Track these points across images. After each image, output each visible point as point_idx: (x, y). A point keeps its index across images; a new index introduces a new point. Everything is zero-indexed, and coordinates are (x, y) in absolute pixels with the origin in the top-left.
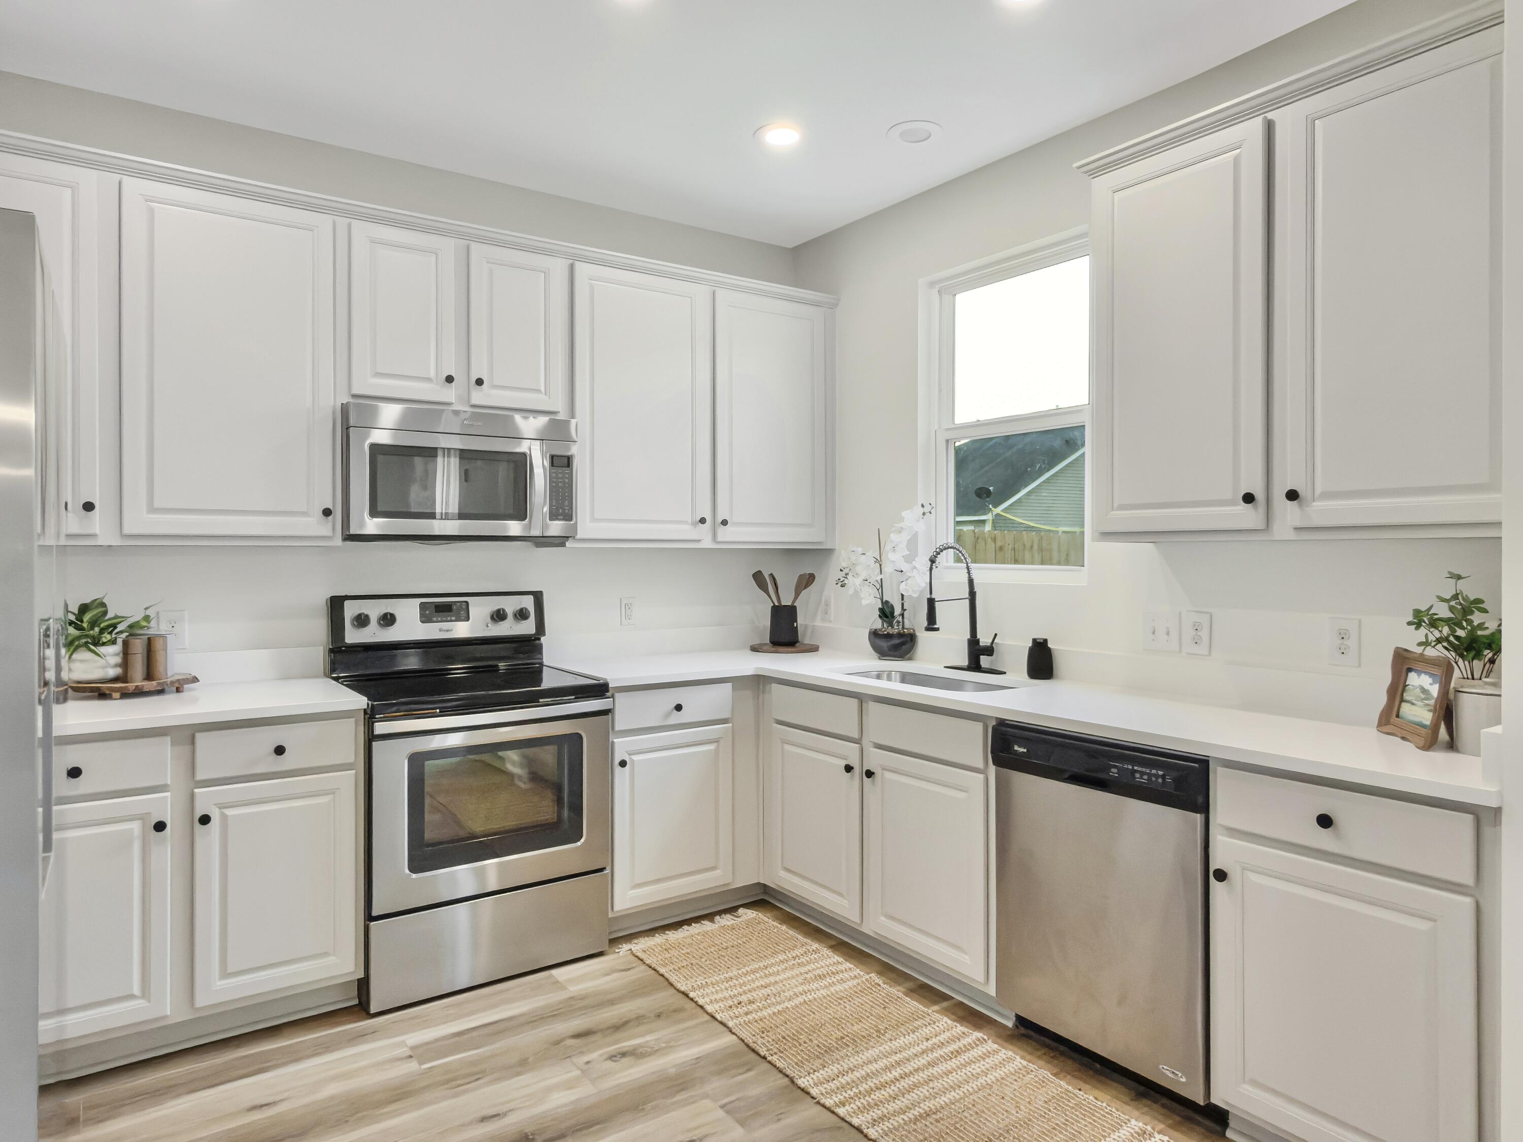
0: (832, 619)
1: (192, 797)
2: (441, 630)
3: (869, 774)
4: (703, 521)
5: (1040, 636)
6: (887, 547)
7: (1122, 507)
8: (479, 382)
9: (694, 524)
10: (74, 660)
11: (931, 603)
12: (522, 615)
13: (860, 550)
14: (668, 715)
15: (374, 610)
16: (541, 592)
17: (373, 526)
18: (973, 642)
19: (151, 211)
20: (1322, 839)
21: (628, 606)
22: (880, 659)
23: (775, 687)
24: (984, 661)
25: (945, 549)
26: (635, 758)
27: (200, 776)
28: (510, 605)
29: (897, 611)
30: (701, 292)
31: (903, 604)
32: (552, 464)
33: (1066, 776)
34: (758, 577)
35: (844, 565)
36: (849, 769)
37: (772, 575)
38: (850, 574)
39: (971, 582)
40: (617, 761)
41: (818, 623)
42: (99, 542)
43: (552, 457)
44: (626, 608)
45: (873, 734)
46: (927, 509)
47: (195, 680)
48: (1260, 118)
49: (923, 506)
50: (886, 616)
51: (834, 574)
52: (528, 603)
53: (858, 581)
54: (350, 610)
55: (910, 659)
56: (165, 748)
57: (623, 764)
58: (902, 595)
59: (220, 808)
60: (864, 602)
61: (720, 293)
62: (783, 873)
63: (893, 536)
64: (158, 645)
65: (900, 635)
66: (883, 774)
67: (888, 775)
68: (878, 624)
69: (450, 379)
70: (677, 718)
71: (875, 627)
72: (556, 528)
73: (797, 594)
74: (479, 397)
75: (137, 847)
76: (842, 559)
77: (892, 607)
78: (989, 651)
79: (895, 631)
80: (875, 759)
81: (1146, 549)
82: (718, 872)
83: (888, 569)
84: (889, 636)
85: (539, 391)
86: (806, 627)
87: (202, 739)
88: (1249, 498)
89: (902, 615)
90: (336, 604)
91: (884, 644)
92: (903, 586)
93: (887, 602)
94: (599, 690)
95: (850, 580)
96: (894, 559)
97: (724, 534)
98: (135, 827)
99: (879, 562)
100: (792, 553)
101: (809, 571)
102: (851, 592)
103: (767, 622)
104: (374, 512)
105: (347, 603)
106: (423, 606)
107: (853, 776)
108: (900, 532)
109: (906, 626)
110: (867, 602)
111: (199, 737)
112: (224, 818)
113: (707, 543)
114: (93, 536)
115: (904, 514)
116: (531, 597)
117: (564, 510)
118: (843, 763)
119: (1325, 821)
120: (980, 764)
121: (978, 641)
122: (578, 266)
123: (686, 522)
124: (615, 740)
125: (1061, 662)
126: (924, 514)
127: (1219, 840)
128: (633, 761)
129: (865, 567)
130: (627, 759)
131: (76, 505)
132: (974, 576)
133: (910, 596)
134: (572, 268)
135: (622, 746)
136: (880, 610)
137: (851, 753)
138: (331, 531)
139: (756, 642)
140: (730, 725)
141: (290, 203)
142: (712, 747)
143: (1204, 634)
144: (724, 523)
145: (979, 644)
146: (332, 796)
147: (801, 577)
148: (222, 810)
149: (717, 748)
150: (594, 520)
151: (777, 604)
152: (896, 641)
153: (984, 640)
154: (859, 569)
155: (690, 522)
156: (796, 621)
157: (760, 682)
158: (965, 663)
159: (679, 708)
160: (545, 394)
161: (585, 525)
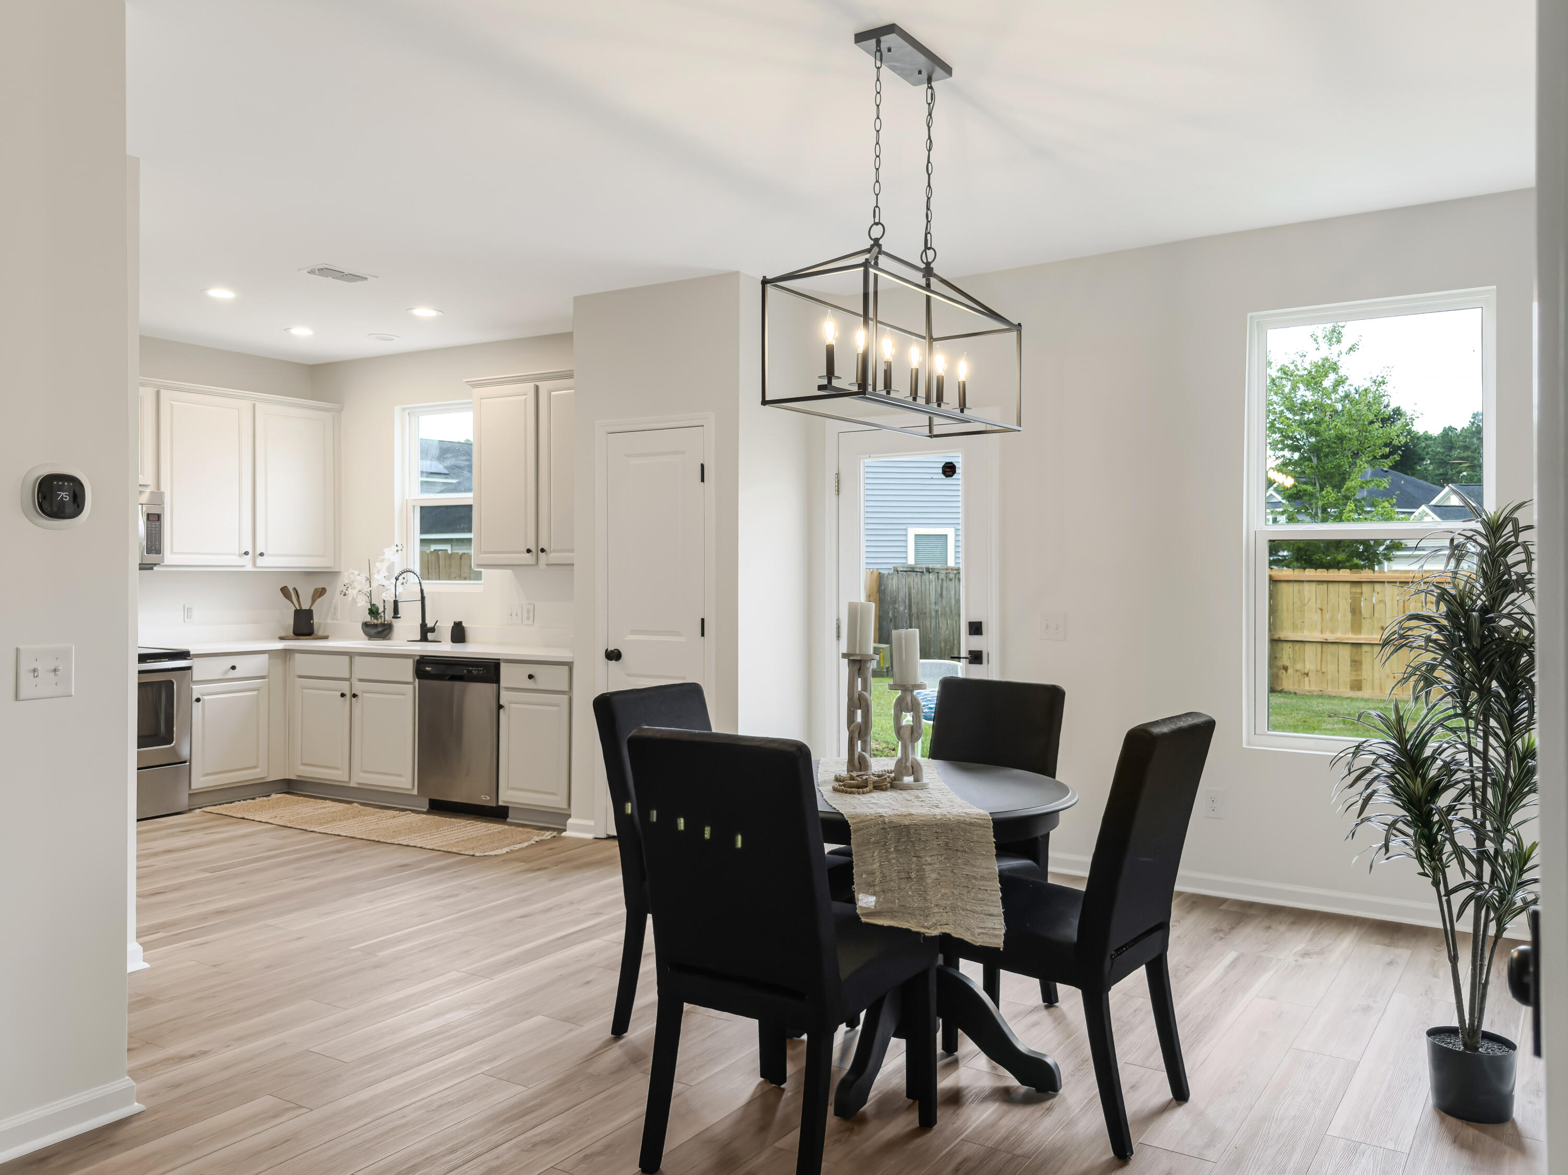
0: (339, 618)
3: (355, 696)
4: (246, 553)
5: (458, 620)
6: (374, 571)
7: (486, 553)
9: (240, 555)
11: (396, 602)
13: (357, 572)
14: (226, 672)
18: (423, 625)
20: (530, 684)
21: (189, 610)
22: (369, 640)
23: (297, 656)
24: (430, 636)
25: (407, 571)
26: (205, 697)
29: (381, 610)
30: (246, 405)
31: (384, 606)
32: (148, 519)
33: (447, 678)
34: (285, 591)
35: (346, 582)
36: (343, 695)
37: (295, 589)
38: (350, 588)
39: (422, 591)
40: (194, 698)
41: (329, 621)
43: (148, 515)
44: (188, 612)
45: (357, 674)
46: (399, 548)
48: (533, 384)
49: (397, 546)
50: (373, 613)
51: (340, 587)
53: (355, 592)
55: (389, 639)
57: (198, 700)
58: (384, 601)
60: (359, 605)
61: (258, 405)
62: (302, 768)
63: (378, 564)
65: (383, 625)
66: (362, 696)
67: (365, 695)
68: (368, 618)
70: (233, 674)
71: (365, 621)
72: (152, 559)
73: (313, 601)
76: (345, 578)
77: (378, 609)
78: (432, 630)
79: (379, 621)
80: (358, 687)
81: (508, 572)
82: (258, 770)
83: (374, 584)
84: (375, 626)
86: (320, 624)
88: (529, 551)
89: (384, 612)
91: (373, 631)
92: (384, 594)
93: (374, 605)
94: (184, 655)
95: (350, 591)
96: (378, 578)
97: (261, 562)
99: (369, 580)
100: (310, 574)
101: (321, 586)
102: (350, 598)
103: (291, 621)
107: (345, 699)
108: (382, 561)
109: (386, 619)
110: (361, 604)
113: (249, 568)
115: (385, 550)
117: (155, 547)
118: (339, 693)
119: (531, 677)
120: (411, 680)
121: (426, 625)
122: (163, 392)
123: (235, 554)
124: (193, 687)
125: (470, 635)
126: (397, 551)
127: (503, 693)
128: (204, 699)
129: (360, 582)
130: (200, 697)
132: (424, 588)
133: (389, 601)
134: (158, 393)
135: (197, 691)
136: (369, 609)
137: (345, 687)
139: (283, 634)
140: (267, 680)
142: (255, 693)
143: (531, 614)
144: (262, 554)
147: (316, 590)
149: (259, 693)
150: (172, 552)
151: (298, 608)
152: (380, 629)
153: (430, 624)
154: (355, 584)
155: (237, 553)
156: (313, 620)
157: (287, 653)
158: (419, 638)
159: (233, 668)
160: (142, 474)
161: (168, 557)
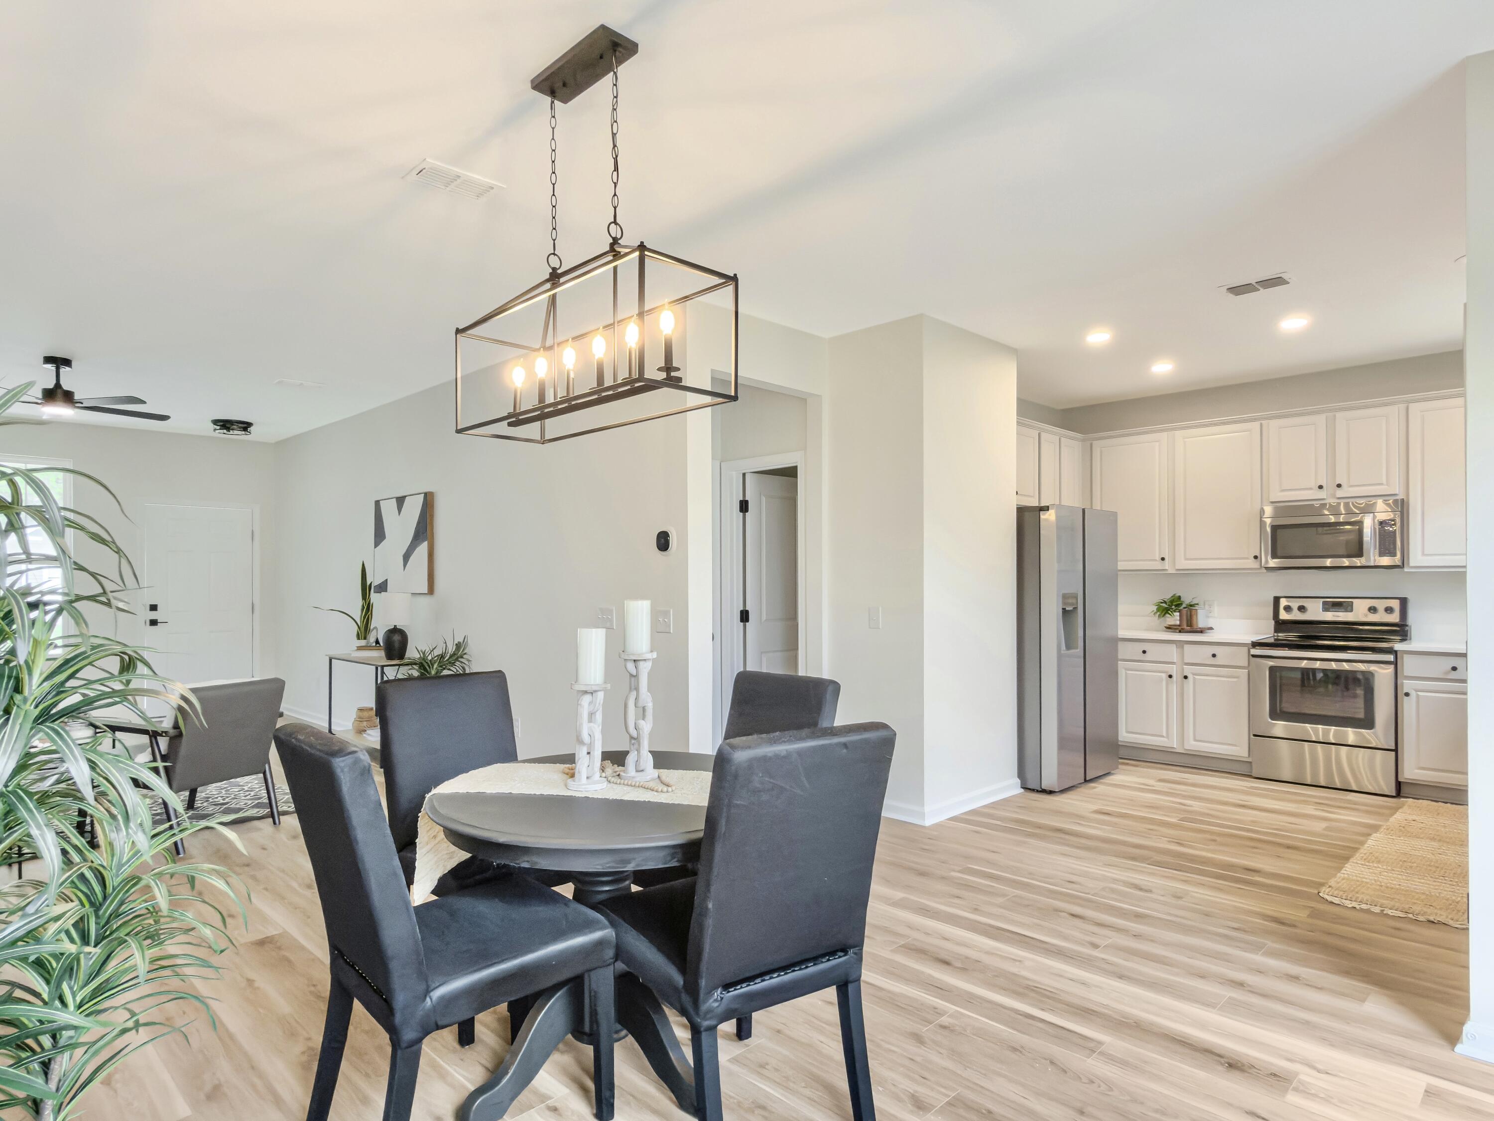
1: (1183, 669)
2: (1334, 616)
8: (1339, 486)
10: (1166, 617)
12: (1390, 610)
14: (1447, 673)
15: (1295, 604)
16: (1406, 599)
17: (1273, 563)
19: (1185, 443)
26: (1420, 693)
27: (1185, 661)
28: (1381, 605)
32: (1381, 525)
40: (1402, 692)
42: (1169, 572)
43: (1381, 522)
47: (1211, 628)
52: (1395, 604)
54: (1283, 602)
56: (1173, 647)
57: (1407, 694)
59: (1193, 675)
64: (1195, 613)
69: (1321, 487)
70: (1454, 675)
72: (1384, 561)
74: (1340, 493)
75: (1164, 683)
85: (1382, 484)
90: (1277, 600)
94: (1388, 650)
98: (1164, 675)
104: (1274, 556)
105: (1281, 599)
106: (1324, 603)
111: (1185, 646)
112: (1194, 679)
114: (1166, 570)
116: (1398, 601)
117: (1392, 550)
122: (1412, 406)
124: (1403, 681)
130: (1411, 692)
131: (1158, 558)
134: (1407, 408)
135: (1408, 685)
138: (1260, 566)
141: (1235, 422)
146: (1238, 679)
159: (1454, 669)
160: (1387, 485)
161: (1417, 558)
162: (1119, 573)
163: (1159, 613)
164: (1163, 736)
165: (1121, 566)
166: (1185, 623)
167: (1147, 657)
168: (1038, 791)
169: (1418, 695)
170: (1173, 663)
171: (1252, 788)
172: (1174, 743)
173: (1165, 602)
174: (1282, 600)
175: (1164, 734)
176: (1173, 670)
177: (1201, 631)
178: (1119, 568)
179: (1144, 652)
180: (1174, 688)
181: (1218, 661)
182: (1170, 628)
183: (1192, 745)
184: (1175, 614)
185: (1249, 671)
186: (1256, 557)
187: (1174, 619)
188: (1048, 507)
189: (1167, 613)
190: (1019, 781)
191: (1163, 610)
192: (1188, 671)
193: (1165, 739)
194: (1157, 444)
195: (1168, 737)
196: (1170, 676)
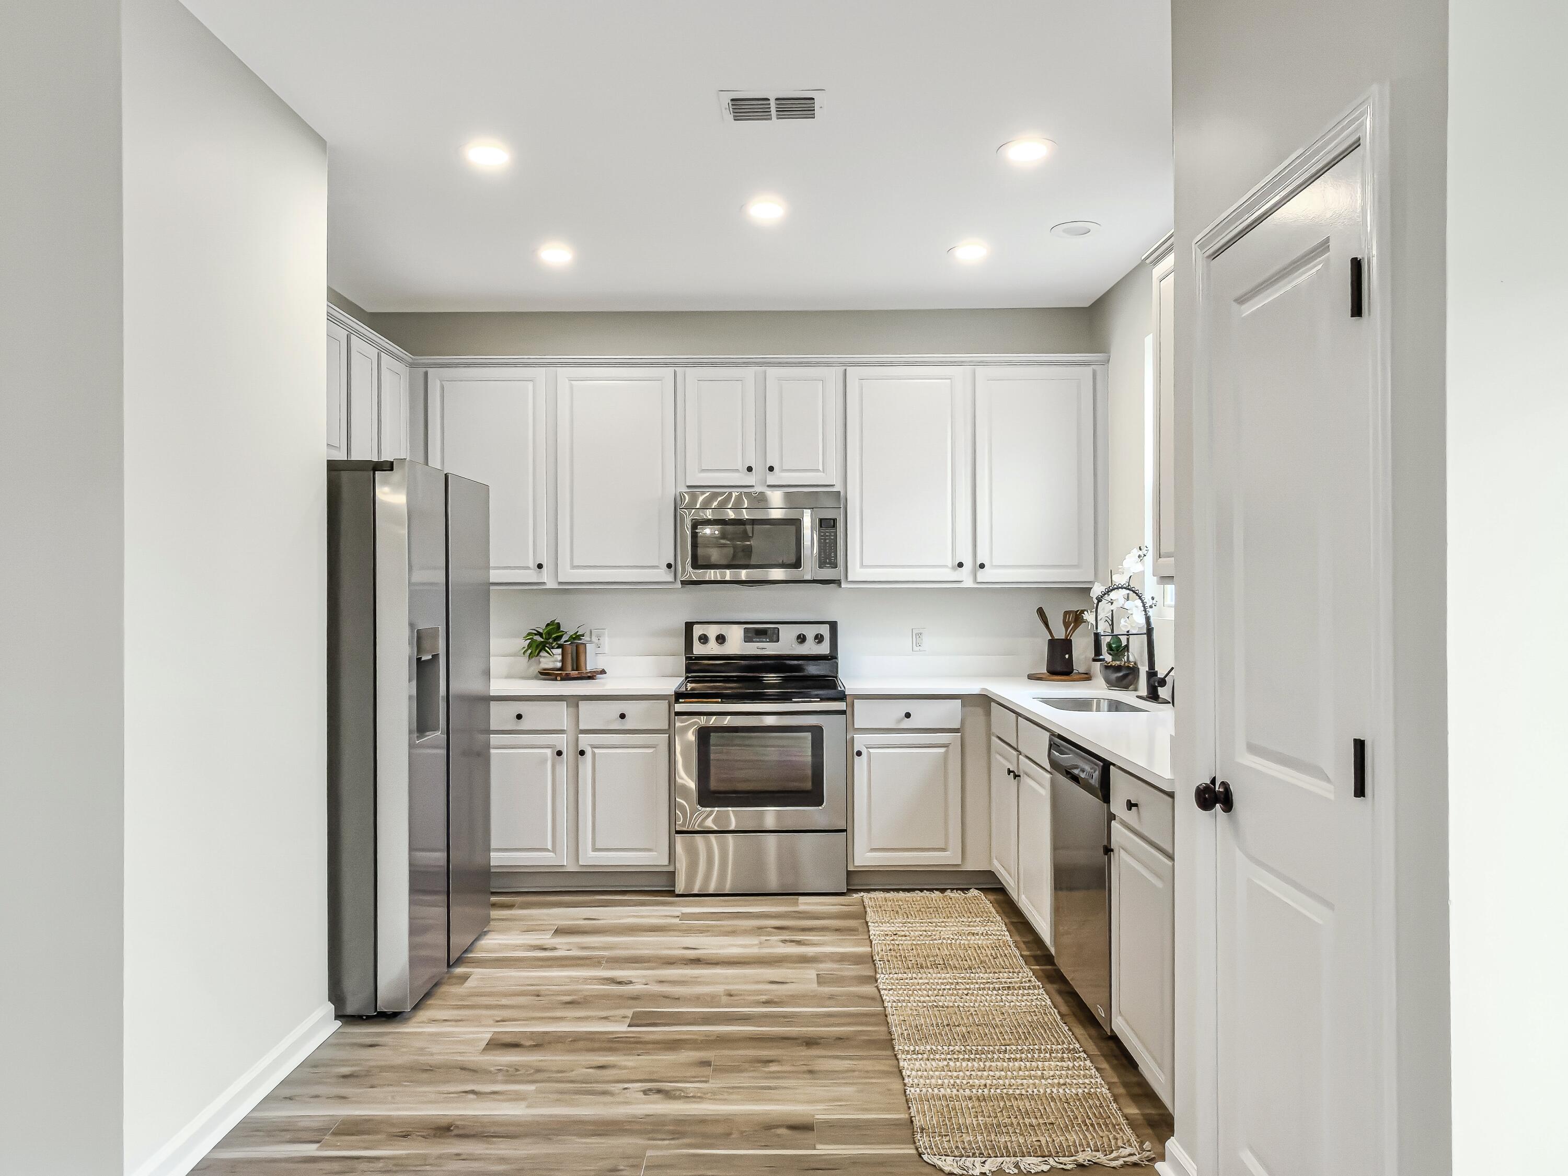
1: (578, 737)
2: (758, 648)
3: (1017, 776)
4: (961, 564)
8: (771, 469)
9: (953, 568)
10: (540, 656)
12: (819, 638)
14: (900, 721)
15: (712, 632)
16: (836, 622)
17: (691, 575)
18: (1151, 673)
19: (571, 387)
21: (919, 635)
25: (1115, 589)
26: (871, 751)
27: (581, 727)
28: (810, 632)
30: (963, 372)
31: (1128, 638)
32: (820, 525)
33: (1068, 775)
36: (1010, 772)
39: (1147, 619)
40: (855, 751)
42: (548, 587)
43: (819, 521)
44: (917, 638)
47: (604, 673)
49: (1140, 549)
52: (825, 630)
54: (698, 631)
56: (565, 707)
57: (861, 754)
59: (592, 748)
61: (980, 371)
64: (581, 648)
65: (1125, 668)
66: (1022, 778)
68: (1107, 657)
69: (750, 469)
70: (907, 723)
72: (827, 574)
74: (772, 479)
75: (549, 764)
77: (1120, 641)
78: (1163, 683)
79: (1122, 662)
80: (1021, 764)
82: (947, 853)
84: (1118, 669)
85: (818, 470)
87: (582, 704)
90: (689, 626)
91: (1112, 675)
93: (1115, 637)
97: (982, 576)
98: (548, 752)
100: (1056, 591)
104: (694, 565)
106: (746, 630)
109: (1130, 660)
111: (581, 703)
112: (594, 754)
113: (968, 583)
114: (544, 583)
116: (827, 626)
117: (830, 560)
120: (1048, 767)
121: (1155, 673)
122: (850, 370)
123: (943, 567)
124: (855, 735)
126: (1140, 556)
127: (1114, 825)
130: (864, 751)
131: (532, 564)
134: (846, 374)
135: (859, 741)
136: (1108, 643)
137: (1014, 759)
138: (674, 579)
140: (960, 734)
141: (648, 365)
142: (942, 750)
144: (982, 566)
145: (1157, 676)
146: (655, 749)
148: (594, 749)
149: (947, 752)
150: (862, 566)
151: (1052, 637)
152: (1121, 674)
155: (948, 566)
156: (1072, 653)
157: (986, 699)
159: (908, 715)
160: (823, 472)
161: (856, 572)
162: (492, 588)
163: (529, 651)
164: (547, 850)
165: (495, 576)
166: (569, 667)
167: (524, 725)
168: (368, 1017)
169: (869, 753)
170: (561, 732)
171: (684, 916)
172: (563, 860)
173: (540, 634)
174: (696, 627)
175: (550, 847)
176: (562, 742)
177: (591, 677)
178: (492, 579)
179: (519, 717)
180: (563, 771)
181: (628, 724)
182: (547, 675)
183: (590, 858)
184: (555, 651)
185: (669, 736)
186: (669, 566)
187: (552, 659)
188: (392, 463)
189: (543, 649)
190: (332, 1007)
191: (537, 646)
192: (585, 741)
193: (551, 853)
194: (530, 385)
195: (554, 851)
196: (559, 753)
